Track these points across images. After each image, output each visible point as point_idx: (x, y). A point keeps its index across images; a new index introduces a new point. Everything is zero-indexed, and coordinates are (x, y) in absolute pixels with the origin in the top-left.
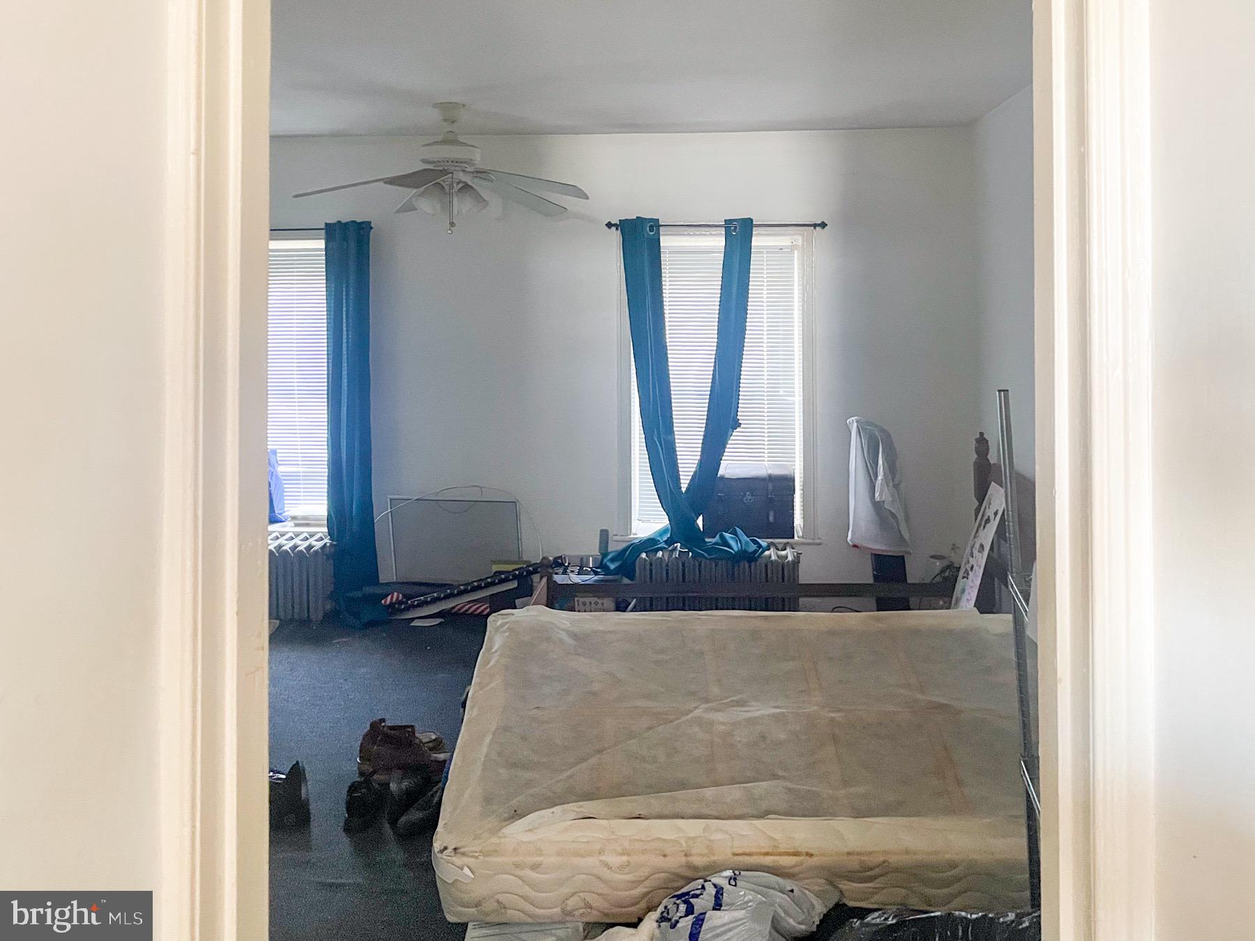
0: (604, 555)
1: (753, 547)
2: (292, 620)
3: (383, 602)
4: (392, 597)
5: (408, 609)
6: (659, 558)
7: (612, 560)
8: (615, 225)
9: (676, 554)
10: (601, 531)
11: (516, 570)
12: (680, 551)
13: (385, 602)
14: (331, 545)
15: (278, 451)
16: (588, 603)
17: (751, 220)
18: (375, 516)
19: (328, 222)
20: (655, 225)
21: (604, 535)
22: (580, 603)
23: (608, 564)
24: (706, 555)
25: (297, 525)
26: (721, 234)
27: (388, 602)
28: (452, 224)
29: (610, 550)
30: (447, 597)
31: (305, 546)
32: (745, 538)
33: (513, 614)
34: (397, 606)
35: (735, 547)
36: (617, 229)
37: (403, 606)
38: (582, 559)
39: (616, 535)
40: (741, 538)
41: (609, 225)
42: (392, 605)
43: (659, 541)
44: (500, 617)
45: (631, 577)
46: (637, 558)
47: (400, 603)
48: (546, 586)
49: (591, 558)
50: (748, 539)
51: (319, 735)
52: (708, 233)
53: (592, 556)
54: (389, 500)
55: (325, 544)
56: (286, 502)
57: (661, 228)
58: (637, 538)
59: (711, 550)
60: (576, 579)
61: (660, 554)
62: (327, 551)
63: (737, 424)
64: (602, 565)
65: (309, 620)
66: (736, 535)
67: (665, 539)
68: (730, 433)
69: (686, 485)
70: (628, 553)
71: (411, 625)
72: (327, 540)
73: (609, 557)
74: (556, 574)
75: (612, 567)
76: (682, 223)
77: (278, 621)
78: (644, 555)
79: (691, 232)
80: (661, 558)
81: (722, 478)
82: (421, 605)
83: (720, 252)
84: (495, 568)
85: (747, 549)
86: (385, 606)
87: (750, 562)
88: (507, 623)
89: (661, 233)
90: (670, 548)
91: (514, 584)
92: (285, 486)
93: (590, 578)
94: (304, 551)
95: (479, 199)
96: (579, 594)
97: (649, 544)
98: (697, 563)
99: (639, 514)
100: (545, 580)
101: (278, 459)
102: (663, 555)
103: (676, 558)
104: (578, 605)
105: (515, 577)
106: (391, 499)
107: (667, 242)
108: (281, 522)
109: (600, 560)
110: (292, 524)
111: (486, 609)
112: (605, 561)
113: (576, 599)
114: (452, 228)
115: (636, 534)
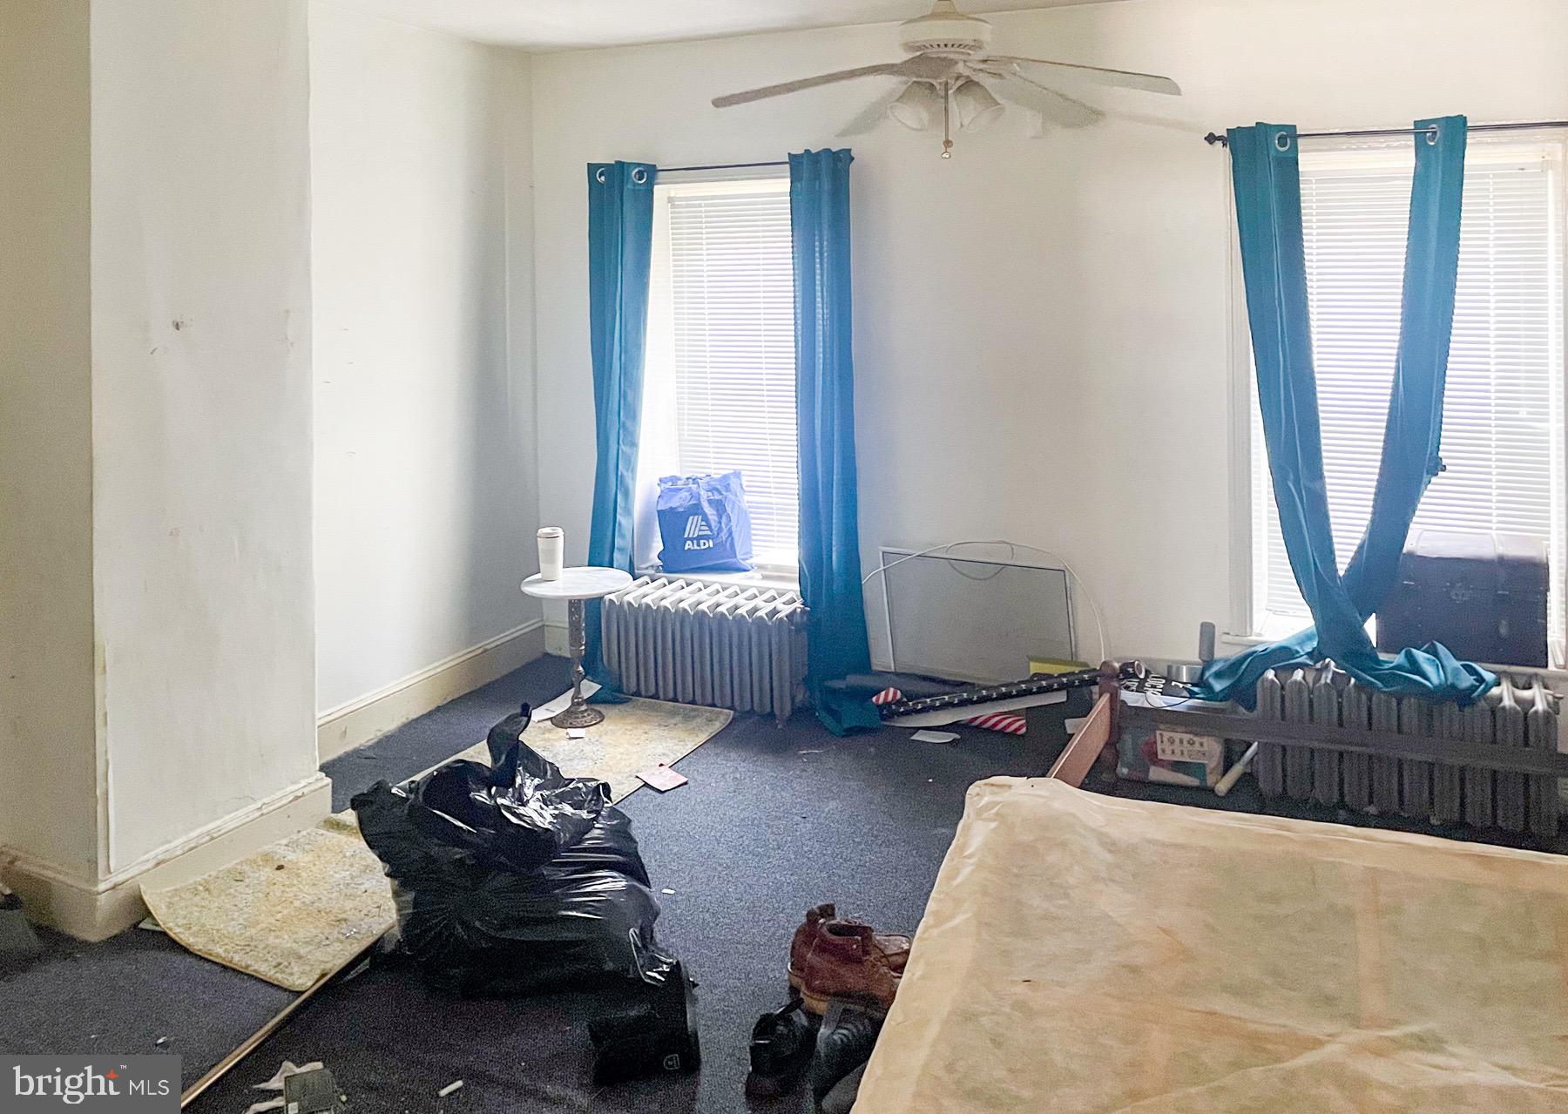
0: (1208, 664)
1: (1467, 681)
2: (752, 712)
3: (874, 699)
4: (887, 695)
5: (907, 713)
6: (1296, 682)
7: (1218, 675)
8: (1220, 138)
9: (1327, 678)
10: (1203, 625)
11: (1064, 675)
12: (1334, 672)
13: (878, 700)
14: (803, 611)
15: (743, 473)
16: (1177, 741)
17: (1463, 119)
18: (862, 577)
19: (793, 152)
20: (1289, 134)
21: (1208, 632)
22: (1165, 739)
23: (1212, 681)
24: (1379, 684)
25: (765, 578)
26: (1409, 146)
27: (881, 701)
28: (948, 143)
29: (1218, 654)
30: (963, 703)
31: (768, 610)
32: (1453, 663)
33: (1010, 787)
34: (894, 707)
35: (1435, 677)
36: (1224, 145)
37: (902, 710)
38: (1170, 668)
39: (1228, 634)
40: (1445, 663)
41: (1211, 139)
42: (887, 704)
43: (1298, 652)
44: (988, 789)
45: (1251, 707)
46: (1257, 679)
47: (899, 703)
48: (1108, 705)
49: (1184, 667)
50: (1458, 664)
51: (748, 908)
52: (1384, 145)
53: (1185, 663)
54: (881, 555)
55: (795, 609)
56: (753, 543)
57: (1300, 141)
58: (1262, 643)
59: (1391, 677)
60: (1157, 700)
61: (1298, 675)
62: (797, 619)
63: (1437, 467)
64: (1201, 682)
65: (772, 715)
66: (1436, 654)
67: (1309, 649)
68: (1425, 480)
69: (1346, 567)
70: (1244, 667)
71: (913, 738)
72: (798, 605)
73: (1215, 669)
74: (1127, 688)
75: (1218, 686)
76: (1337, 131)
77: (732, 712)
78: (1270, 674)
79: (1354, 144)
80: (1300, 683)
81: (1411, 555)
82: (925, 710)
83: (1405, 178)
84: (1035, 668)
85: (1457, 683)
86: (878, 706)
87: (1462, 707)
88: (997, 803)
89: (1300, 148)
90: (1318, 666)
91: (1061, 697)
92: (753, 521)
93: (1180, 703)
94: (765, 617)
95: (989, 100)
96: (1162, 726)
97: (1281, 657)
98: (1364, 697)
99: (1269, 601)
100: (1106, 697)
101: (744, 483)
102: (1304, 678)
103: (1326, 683)
104: (1162, 742)
105: (1061, 687)
106: (883, 553)
107: (1310, 162)
108: (745, 571)
109: (1199, 672)
110: (758, 575)
111: (1021, 726)
112: (1207, 674)
113: (1158, 732)
114: (948, 150)
115: (1259, 635)
